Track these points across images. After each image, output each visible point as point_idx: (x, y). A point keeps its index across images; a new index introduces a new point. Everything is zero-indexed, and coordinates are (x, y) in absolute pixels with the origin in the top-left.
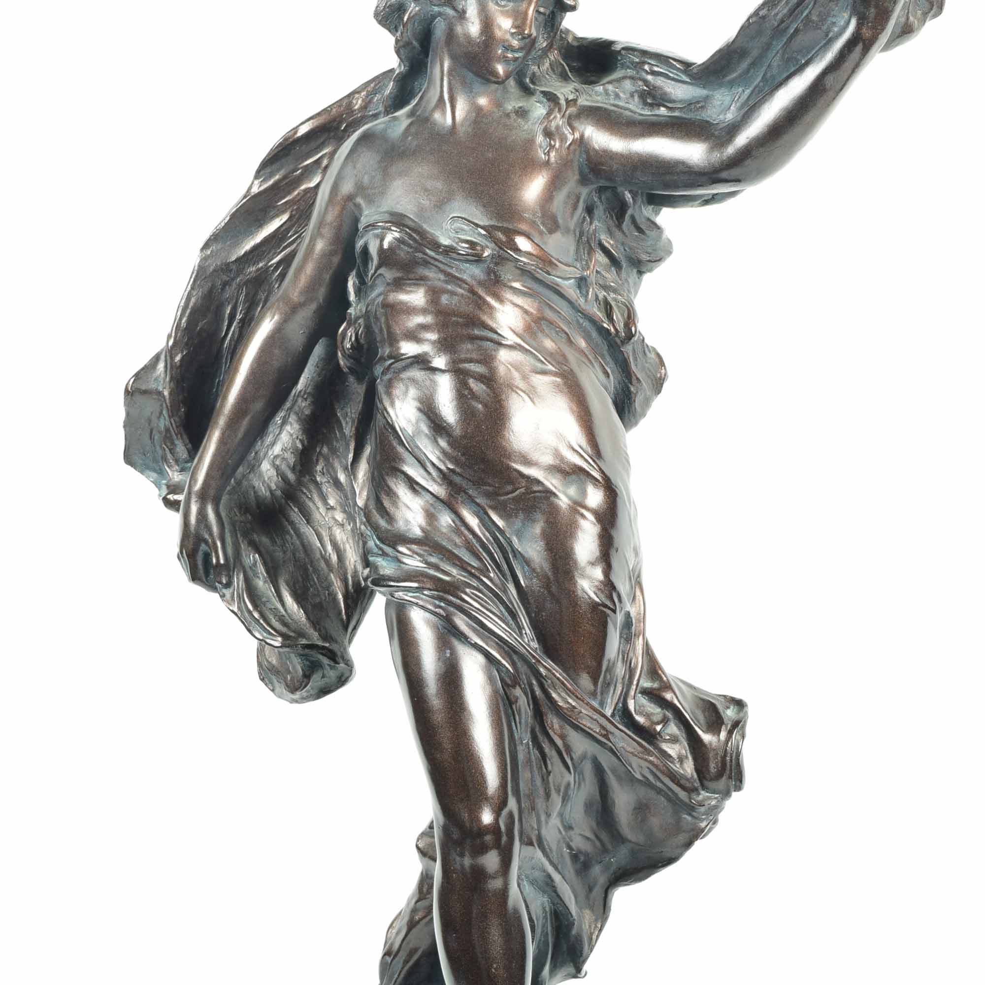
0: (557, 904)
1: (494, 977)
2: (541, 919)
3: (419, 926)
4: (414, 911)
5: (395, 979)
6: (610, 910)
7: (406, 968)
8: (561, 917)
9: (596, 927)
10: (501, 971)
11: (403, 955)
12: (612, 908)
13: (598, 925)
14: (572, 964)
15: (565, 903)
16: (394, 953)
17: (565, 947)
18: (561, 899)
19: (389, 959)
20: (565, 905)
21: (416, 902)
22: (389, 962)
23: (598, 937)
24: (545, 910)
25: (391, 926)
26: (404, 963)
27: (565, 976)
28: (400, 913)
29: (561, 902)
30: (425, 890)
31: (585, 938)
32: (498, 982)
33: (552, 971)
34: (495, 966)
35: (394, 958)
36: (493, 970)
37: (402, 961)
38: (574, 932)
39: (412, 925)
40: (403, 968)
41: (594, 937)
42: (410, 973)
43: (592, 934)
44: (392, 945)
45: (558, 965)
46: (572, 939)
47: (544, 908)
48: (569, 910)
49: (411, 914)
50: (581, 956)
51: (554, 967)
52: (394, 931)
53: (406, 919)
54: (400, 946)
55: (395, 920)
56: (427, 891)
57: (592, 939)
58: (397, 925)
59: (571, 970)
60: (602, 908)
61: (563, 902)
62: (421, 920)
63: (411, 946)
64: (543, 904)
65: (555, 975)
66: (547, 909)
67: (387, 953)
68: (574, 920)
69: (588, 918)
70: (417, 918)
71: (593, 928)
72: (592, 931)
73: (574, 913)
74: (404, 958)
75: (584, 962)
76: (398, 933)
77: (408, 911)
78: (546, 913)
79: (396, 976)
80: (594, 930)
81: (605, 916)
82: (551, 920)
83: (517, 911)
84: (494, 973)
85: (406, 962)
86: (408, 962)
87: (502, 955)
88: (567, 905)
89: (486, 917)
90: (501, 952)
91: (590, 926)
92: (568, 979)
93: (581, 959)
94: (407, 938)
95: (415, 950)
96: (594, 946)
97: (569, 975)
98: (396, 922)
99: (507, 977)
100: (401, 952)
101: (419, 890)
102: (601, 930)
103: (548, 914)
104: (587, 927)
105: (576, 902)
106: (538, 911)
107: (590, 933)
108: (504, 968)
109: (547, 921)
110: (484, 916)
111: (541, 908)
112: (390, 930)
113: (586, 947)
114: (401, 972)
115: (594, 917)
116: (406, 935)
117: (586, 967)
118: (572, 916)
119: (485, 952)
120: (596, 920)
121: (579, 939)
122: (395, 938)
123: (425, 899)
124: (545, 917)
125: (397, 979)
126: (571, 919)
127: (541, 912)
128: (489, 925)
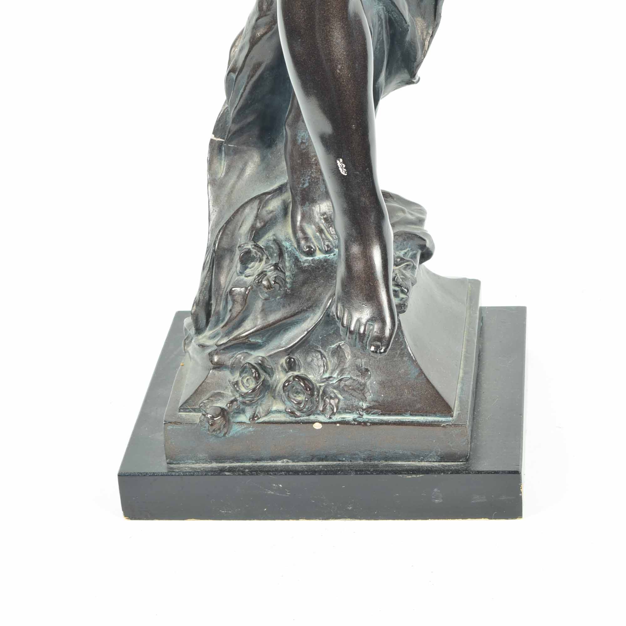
0: (392, 11)
1: (340, 78)
2: (377, 26)
3: (261, 43)
4: (255, 28)
5: (240, 94)
6: (441, 16)
7: (251, 83)
8: (396, 25)
9: (428, 33)
10: (346, 71)
11: (247, 71)
12: (442, 15)
13: (429, 31)
14: (406, 71)
15: (399, 9)
16: (238, 70)
17: (399, 54)
18: (396, 6)
19: (234, 76)
20: (399, 11)
21: (257, 20)
22: (235, 78)
23: (430, 43)
24: (381, 18)
25: (234, 45)
26: (248, 78)
27: (400, 83)
28: (241, 33)
29: (396, 9)
30: (265, 7)
31: (419, 45)
32: (343, 81)
33: (387, 78)
34: (339, 67)
35: (238, 74)
36: (338, 71)
37: (246, 77)
38: (408, 38)
39: (254, 42)
40: (248, 83)
41: (427, 43)
42: (256, 86)
43: (424, 40)
44: (236, 61)
45: (393, 71)
46: (407, 45)
47: (380, 17)
48: (403, 16)
49: (252, 32)
50: (415, 61)
51: (389, 75)
52: (237, 50)
53: (248, 37)
54: (244, 61)
55: (236, 40)
56: (267, 8)
57: (424, 45)
58: (239, 44)
59: (405, 76)
60: (433, 15)
61: (398, 9)
62: (262, 36)
63: (254, 61)
64: (378, 13)
65: (391, 82)
66: (383, 17)
67: (232, 70)
68: (409, 26)
69: (420, 26)
70: (259, 34)
71: (425, 34)
72: (425, 37)
73: (408, 19)
74: (248, 73)
75: (418, 66)
76: (241, 51)
77: (250, 28)
78: (381, 21)
79: (241, 91)
80: (426, 36)
81: (436, 23)
82: (386, 27)
83: (357, 14)
84: (339, 73)
85: (250, 77)
86: (252, 77)
87: (346, 56)
88: (402, 12)
89: (329, 21)
90: (345, 53)
91: (422, 33)
92: (402, 86)
93: (415, 64)
94: (251, 55)
95: (259, 65)
96: (427, 51)
97: (403, 81)
98: (238, 41)
99: (351, 77)
100: (245, 68)
101: (259, 8)
102: (432, 36)
103: (384, 22)
104: (420, 34)
105: (409, 10)
106: (374, 19)
107: (423, 39)
108: (348, 68)
109: (382, 28)
110: (326, 20)
111: (377, 16)
112: (233, 50)
113: (419, 52)
114: (246, 86)
115: (425, 24)
116: (249, 52)
117: (420, 73)
118: (406, 23)
119: (329, 54)
120: (428, 27)
121: (412, 45)
122: (239, 55)
123: (266, 15)
124: (381, 25)
125: (243, 93)
126: (405, 26)
127: (377, 19)
128: (332, 28)
